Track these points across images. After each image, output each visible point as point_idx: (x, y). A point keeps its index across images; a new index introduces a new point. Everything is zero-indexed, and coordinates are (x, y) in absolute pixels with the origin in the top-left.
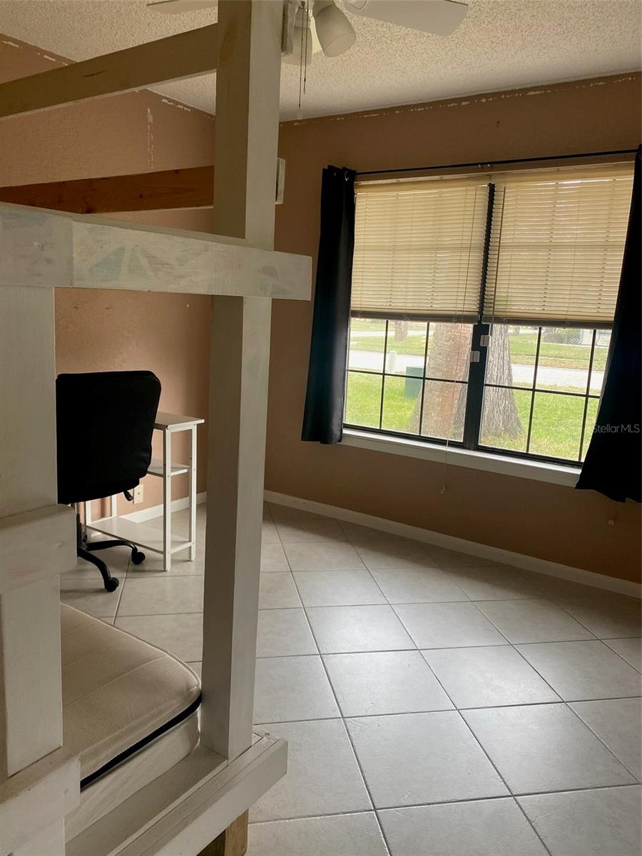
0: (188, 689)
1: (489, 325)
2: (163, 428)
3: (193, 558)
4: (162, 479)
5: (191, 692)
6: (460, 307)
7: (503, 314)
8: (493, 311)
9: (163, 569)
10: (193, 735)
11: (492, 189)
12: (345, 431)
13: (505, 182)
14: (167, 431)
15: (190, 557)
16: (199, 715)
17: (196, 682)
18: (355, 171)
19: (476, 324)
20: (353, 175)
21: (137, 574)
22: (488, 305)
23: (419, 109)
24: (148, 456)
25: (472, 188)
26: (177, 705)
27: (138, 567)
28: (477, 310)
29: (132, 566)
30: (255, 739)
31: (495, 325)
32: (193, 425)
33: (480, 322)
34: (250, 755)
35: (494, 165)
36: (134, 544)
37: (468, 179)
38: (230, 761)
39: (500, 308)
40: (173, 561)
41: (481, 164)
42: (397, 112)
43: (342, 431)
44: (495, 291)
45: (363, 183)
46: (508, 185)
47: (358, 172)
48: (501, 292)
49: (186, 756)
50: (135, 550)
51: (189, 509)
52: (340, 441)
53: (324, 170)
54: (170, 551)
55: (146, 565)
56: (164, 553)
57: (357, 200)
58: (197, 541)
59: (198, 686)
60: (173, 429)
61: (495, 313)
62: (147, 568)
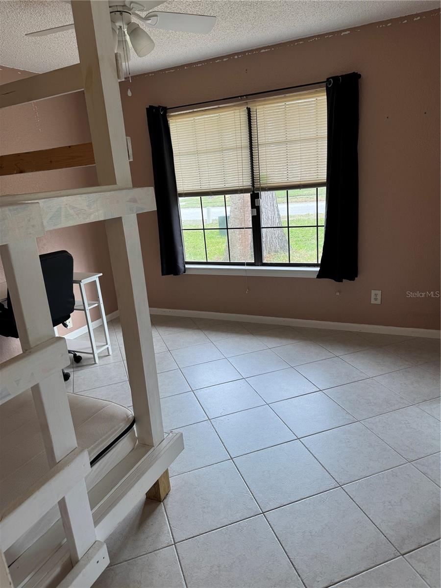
0: (128, 417)
1: (258, 193)
2: (79, 282)
3: (111, 353)
4: (84, 312)
5: (129, 419)
6: (241, 184)
7: (266, 185)
8: (260, 184)
9: (94, 362)
10: (134, 439)
11: (249, 110)
12: (187, 266)
13: (256, 106)
14: (81, 284)
15: (109, 353)
16: (135, 429)
17: (131, 413)
18: (166, 107)
19: (252, 193)
20: (165, 110)
21: (80, 368)
22: (257, 181)
23: (199, 65)
24: (72, 300)
25: (237, 111)
26: (124, 425)
27: (79, 364)
28: (251, 185)
29: (75, 364)
30: (165, 435)
31: (262, 193)
32: (96, 278)
33: (253, 192)
34: (164, 443)
35: (248, 97)
36: (74, 351)
37: (234, 106)
38: (155, 447)
39: (264, 182)
40: (99, 357)
41: (240, 96)
42: (185, 68)
43: (185, 266)
44: (259, 172)
45: (172, 114)
46: (258, 107)
47: (168, 107)
48: (263, 173)
49: (132, 450)
50: (75, 355)
51: (103, 326)
52: (185, 272)
53: (147, 108)
54: (96, 352)
55: (83, 362)
56: (93, 353)
57: (170, 125)
58: (111, 344)
59: (132, 414)
60: (85, 282)
61: (261, 185)
62: (84, 364)
